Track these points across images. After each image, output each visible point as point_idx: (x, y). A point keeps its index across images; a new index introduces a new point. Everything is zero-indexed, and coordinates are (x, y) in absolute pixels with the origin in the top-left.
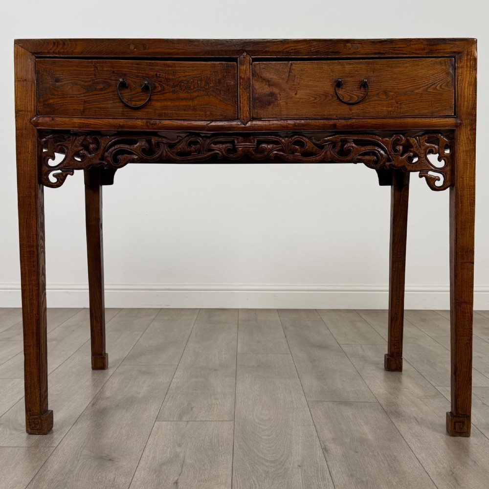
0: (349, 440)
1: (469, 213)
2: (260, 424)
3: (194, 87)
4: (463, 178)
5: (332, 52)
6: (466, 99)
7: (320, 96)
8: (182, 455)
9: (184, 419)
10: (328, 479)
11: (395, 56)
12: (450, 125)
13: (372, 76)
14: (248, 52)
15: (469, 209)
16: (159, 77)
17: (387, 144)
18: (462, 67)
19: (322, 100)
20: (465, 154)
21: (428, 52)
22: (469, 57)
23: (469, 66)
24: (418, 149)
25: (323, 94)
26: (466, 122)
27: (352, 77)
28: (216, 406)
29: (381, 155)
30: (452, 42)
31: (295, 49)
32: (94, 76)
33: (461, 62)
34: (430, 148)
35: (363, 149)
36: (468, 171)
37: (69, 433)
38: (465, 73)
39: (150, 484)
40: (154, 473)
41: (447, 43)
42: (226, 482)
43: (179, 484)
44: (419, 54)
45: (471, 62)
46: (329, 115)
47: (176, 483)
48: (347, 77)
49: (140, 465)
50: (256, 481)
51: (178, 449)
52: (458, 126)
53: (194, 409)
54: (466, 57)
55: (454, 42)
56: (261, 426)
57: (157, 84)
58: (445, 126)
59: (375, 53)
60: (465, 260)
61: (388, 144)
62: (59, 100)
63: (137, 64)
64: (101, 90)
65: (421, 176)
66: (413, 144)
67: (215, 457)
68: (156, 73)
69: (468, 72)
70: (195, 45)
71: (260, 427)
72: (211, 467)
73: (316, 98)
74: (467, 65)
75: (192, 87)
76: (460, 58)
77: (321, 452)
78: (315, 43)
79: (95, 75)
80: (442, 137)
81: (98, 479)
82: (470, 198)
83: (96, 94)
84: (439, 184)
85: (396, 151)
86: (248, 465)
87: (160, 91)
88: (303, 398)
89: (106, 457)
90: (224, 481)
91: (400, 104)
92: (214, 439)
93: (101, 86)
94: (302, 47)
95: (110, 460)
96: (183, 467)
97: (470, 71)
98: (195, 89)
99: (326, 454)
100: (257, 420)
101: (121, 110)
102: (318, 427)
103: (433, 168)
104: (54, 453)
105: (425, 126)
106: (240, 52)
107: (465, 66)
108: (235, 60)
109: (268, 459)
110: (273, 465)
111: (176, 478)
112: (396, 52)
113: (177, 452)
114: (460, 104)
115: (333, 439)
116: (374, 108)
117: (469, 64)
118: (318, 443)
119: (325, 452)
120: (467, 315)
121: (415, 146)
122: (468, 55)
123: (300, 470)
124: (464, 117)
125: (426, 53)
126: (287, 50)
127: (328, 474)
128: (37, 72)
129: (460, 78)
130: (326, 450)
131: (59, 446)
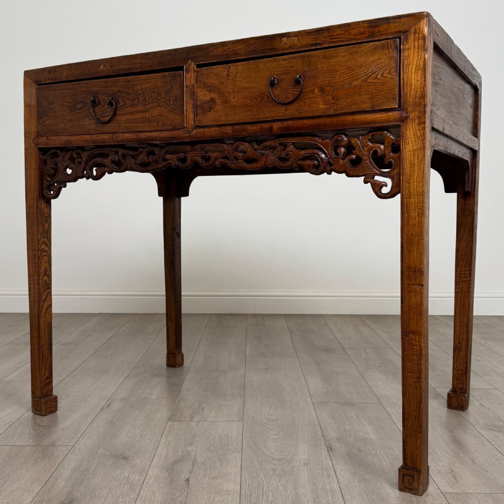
0: (353, 439)
1: (417, 225)
2: (268, 424)
3: (149, 100)
4: (409, 183)
5: (269, 49)
6: (413, 87)
7: (256, 98)
8: (193, 453)
9: (195, 419)
10: (333, 476)
11: (332, 45)
12: (395, 120)
13: (307, 71)
14: (193, 59)
15: (417, 220)
16: (122, 92)
17: (326, 146)
18: (408, 49)
19: (258, 102)
20: (412, 153)
21: (369, 36)
22: (417, 35)
23: (417, 46)
24: (360, 151)
25: (258, 96)
26: (412, 115)
27: (287, 74)
28: (226, 407)
29: (322, 158)
30: (396, 20)
31: (234, 51)
32: (74, 97)
33: (407, 42)
34: (373, 149)
35: (303, 152)
36: (416, 175)
37: (85, 432)
38: (412, 55)
39: (163, 481)
40: (167, 472)
41: (390, 23)
42: (235, 479)
43: (190, 481)
44: (358, 40)
45: (420, 41)
46: (265, 118)
47: (188, 480)
48: (282, 74)
49: (154, 464)
50: (264, 479)
51: (189, 448)
52: (404, 120)
53: (204, 410)
54: (413, 36)
55: (398, 20)
56: (269, 426)
57: (120, 100)
58: (388, 122)
59: (312, 45)
60: (413, 282)
61: (328, 146)
62: (52, 120)
63: (106, 82)
64: (80, 109)
65: (366, 182)
66: (355, 145)
67: (225, 456)
68: (119, 89)
69: (416, 54)
70: (149, 59)
71: (267, 427)
72: (221, 466)
73: (252, 101)
74: (414, 46)
75: (147, 100)
76: (406, 38)
77: (326, 451)
78: (252, 42)
79: (76, 96)
80: (388, 135)
81: (113, 476)
82: (418, 206)
83: (77, 113)
84: (385, 190)
85: (337, 154)
86: (256, 463)
87: (123, 106)
88: (309, 400)
89: (120, 455)
90: (233, 479)
91: (337, 99)
92: (224, 439)
93: (80, 105)
94: (239, 47)
95: (125, 458)
96: (193, 466)
97: (418, 52)
98: (149, 101)
99: (331, 453)
100: (264, 420)
101: (94, 126)
102: (323, 427)
103: (378, 172)
104: (71, 451)
105: (366, 123)
106: (185, 61)
107: (412, 47)
108: (181, 68)
109: (276, 457)
110: (280, 463)
111: (187, 476)
112: (334, 40)
113: (188, 451)
114: (406, 94)
115: (338, 439)
116: (309, 106)
117: (416, 44)
118: (323, 442)
119: (330, 451)
120: (415, 348)
121: (357, 148)
122: (415, 33)
123: (306, 468)
124: (410, 109)
125: (367, 37)
126: (227, 52)
127: (333, 472)
128: (38, 98)
129: (406, 62)
130: (331, 449)
131: (76, 445)
